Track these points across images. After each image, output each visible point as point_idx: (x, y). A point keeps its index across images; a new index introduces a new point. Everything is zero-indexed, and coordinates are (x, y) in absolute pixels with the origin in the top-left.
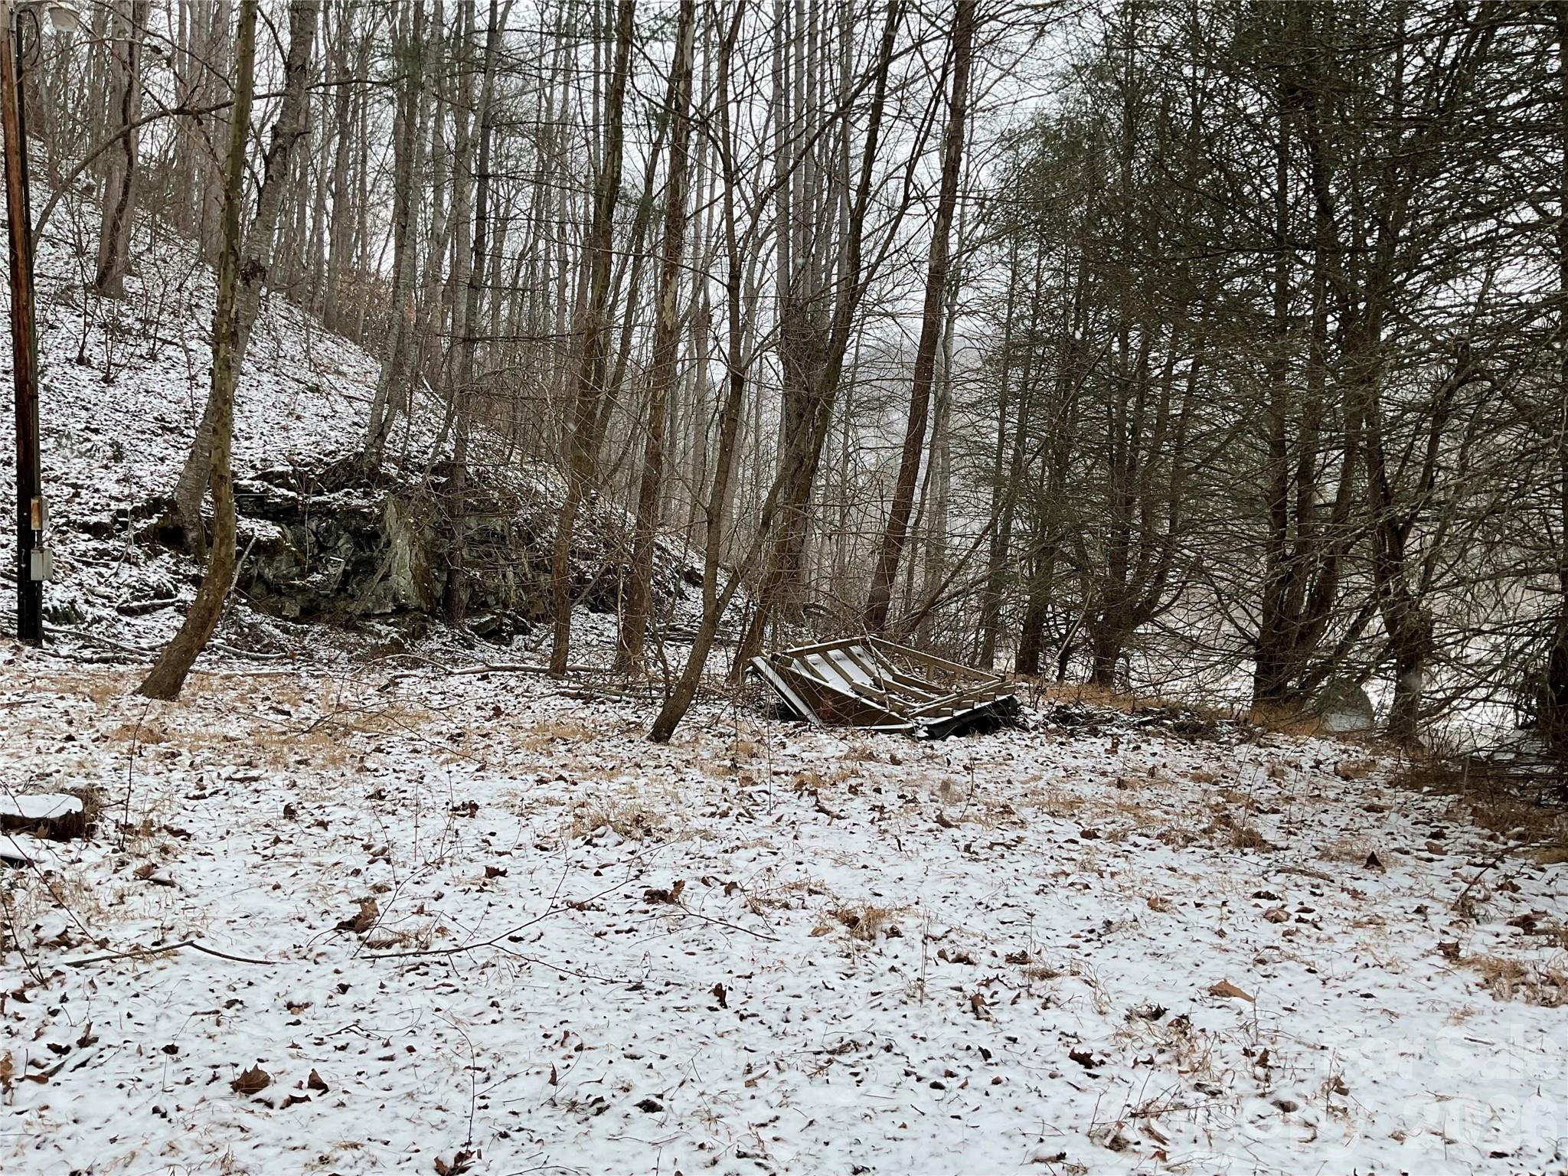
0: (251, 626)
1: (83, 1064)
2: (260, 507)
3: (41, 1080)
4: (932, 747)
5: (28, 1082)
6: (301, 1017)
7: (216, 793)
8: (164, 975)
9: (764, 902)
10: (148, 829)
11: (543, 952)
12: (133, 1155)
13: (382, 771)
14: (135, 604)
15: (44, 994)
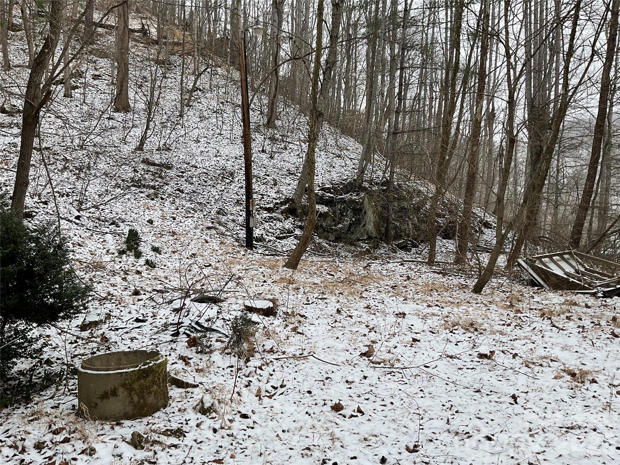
0: (319, 244)
1: (282, 394)
2: (322, 201)
3: (270, 397)
4: (605, 301)
5: (266, 397)
6: (351, 386)
7: (313, 303)
8: (305, 366)
9: (531, 363)
10: (293, 314)
11: (438, 373)
12: (301, 427)
13: (369, 298)
14: (281, 235)
15: (267, 368)
